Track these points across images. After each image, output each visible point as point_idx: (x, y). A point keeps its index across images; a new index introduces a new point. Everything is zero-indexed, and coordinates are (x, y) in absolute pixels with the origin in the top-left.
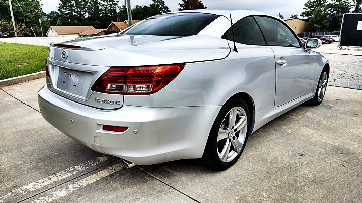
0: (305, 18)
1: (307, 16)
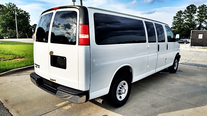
1: (174, 29)
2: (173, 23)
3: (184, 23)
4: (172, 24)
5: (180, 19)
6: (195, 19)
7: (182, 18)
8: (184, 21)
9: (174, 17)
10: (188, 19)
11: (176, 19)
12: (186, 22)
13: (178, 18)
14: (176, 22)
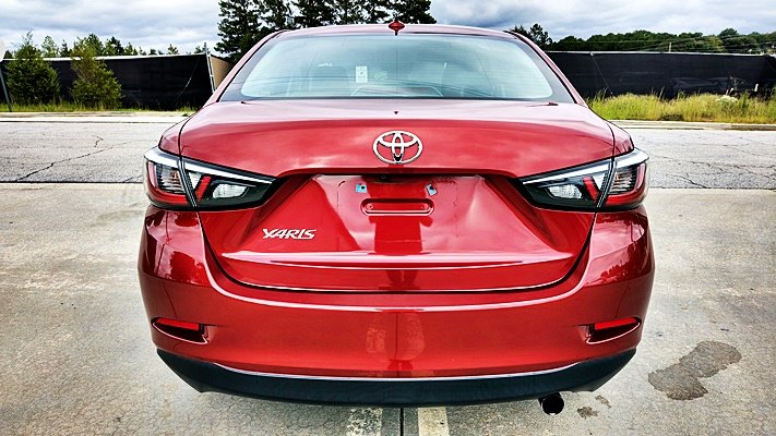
0: (225, 55)
1: (227, 50)
2: (222, 29)
3: (260, 28)
4: (219, 32)
5: (245, 11)
6: (293, 15)
7: (250, 8)
8: (259, 21)
9: (223, 5)
10: (270, 14)
11: (231, 11)
12: (264, 24)
13: (234, 7)
14: (230, 23)
